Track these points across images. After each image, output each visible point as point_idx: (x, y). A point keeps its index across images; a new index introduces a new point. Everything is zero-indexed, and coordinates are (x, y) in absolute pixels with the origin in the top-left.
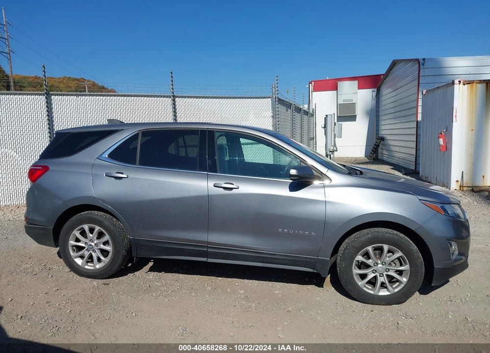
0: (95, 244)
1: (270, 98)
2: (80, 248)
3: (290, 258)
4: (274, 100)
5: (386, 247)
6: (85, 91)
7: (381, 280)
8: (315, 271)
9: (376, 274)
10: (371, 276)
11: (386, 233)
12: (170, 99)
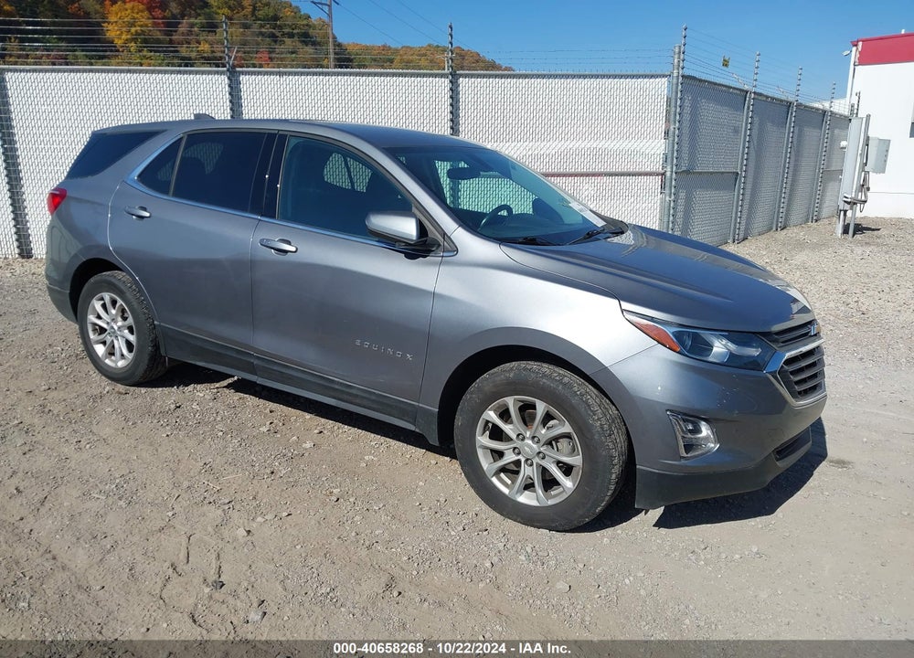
0: (119, 328)
1: (664, 76)
2: (102, 330)
3: (373, 398)
4: (675, 80)
5: (541, 408)
6: (444, 69)
7: (526, 471)
8: (417, 430)
9: (520, 457)
10: (510, 457)
11: (544, 375)
12: (447, 81)
